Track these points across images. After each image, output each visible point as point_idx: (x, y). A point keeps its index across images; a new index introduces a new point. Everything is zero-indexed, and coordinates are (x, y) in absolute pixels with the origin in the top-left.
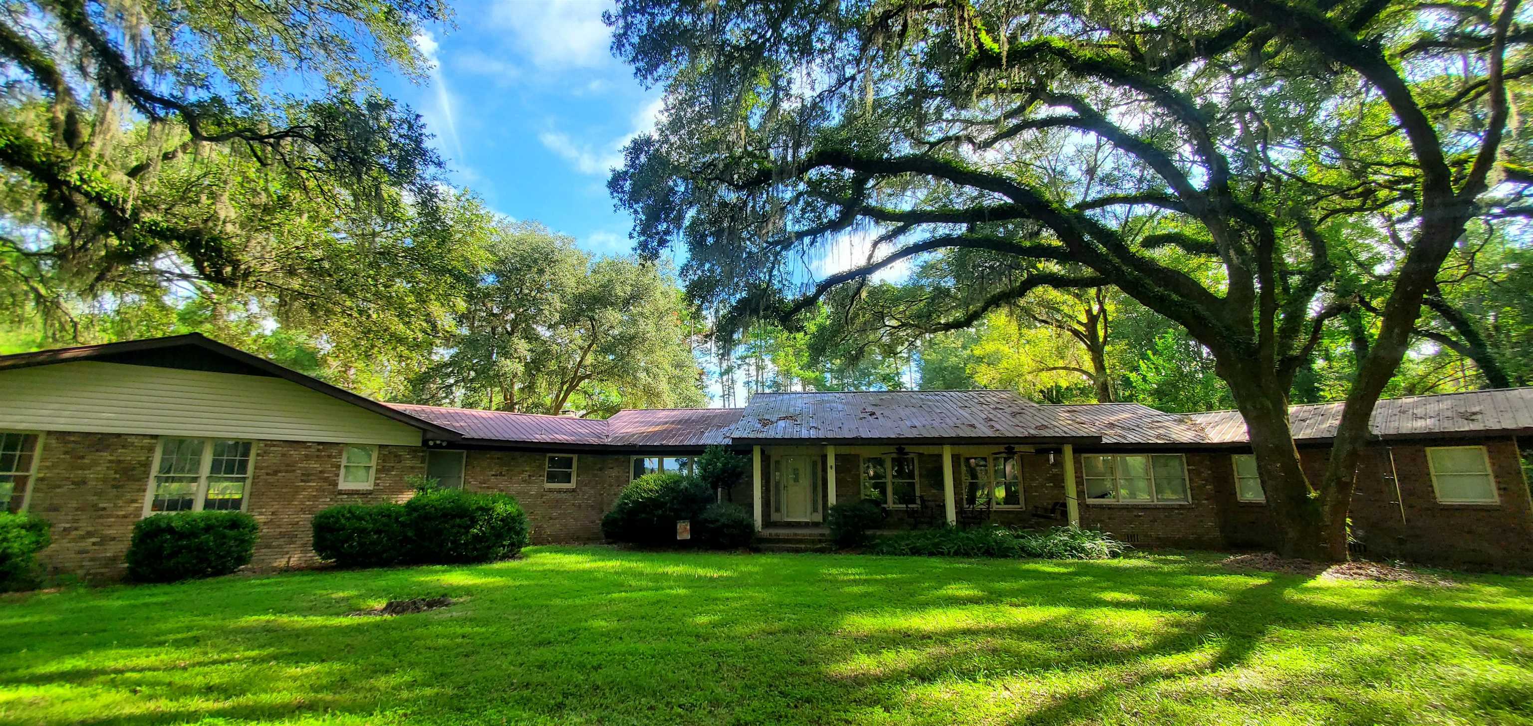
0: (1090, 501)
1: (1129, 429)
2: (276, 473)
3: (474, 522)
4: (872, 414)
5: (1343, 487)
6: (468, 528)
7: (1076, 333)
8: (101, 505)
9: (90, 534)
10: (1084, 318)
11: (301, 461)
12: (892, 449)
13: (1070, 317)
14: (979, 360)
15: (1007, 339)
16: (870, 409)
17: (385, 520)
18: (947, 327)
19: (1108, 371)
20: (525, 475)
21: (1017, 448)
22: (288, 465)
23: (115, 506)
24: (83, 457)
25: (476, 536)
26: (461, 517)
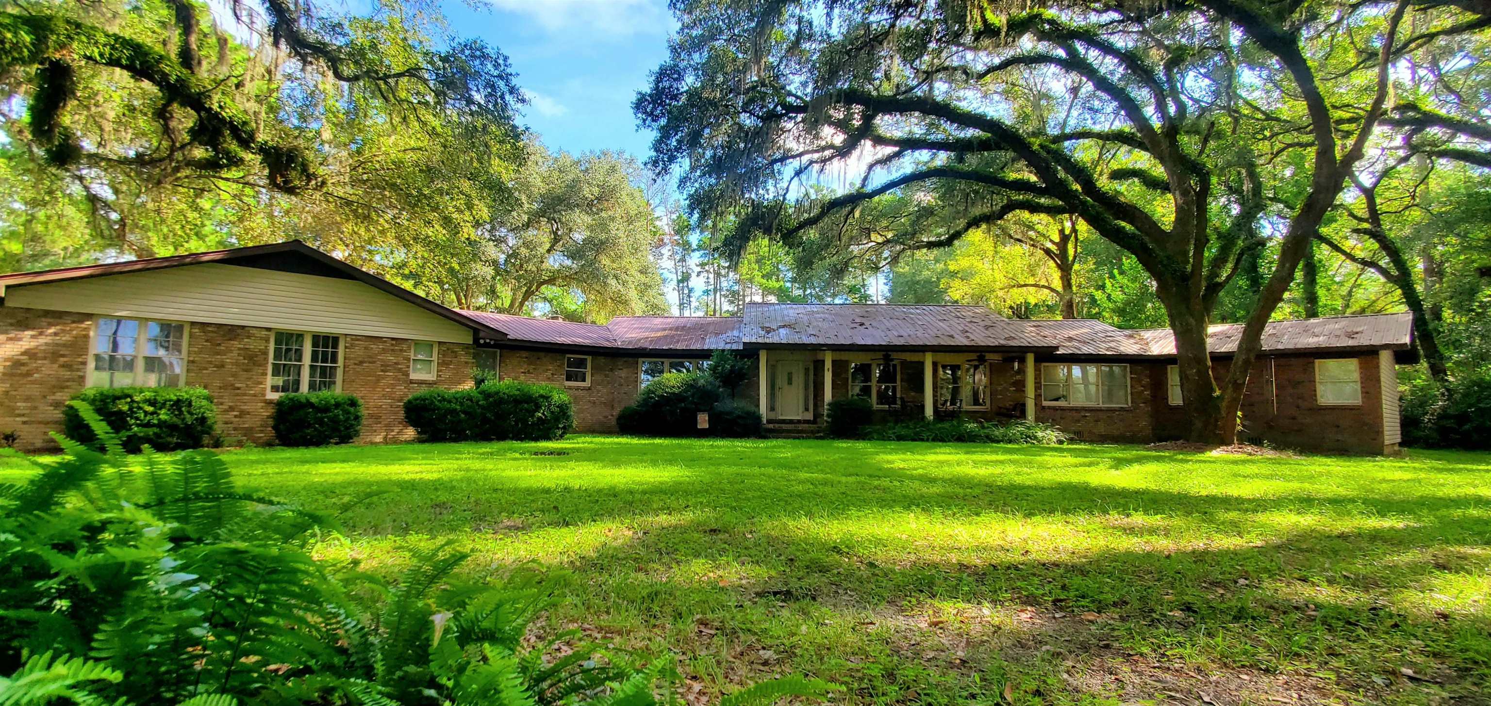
0: (1045, 403)
1: (1085, 342)
2: (361, 363)
3: (538, 407)
4: (862, 324)
5: (1237, 387)
6: (532, 413)
7: (1048, 252)
8: (237, 385)
9: (231, 409)
10: (1056, 238)
11: (380, 354)
12: (880, 355)
13: (1044, 235)
14: (953, 275)
15: (982, 256)
16: (858, 320)
17: (469, 403)
18: (930, 245)
19: (1074, 288)
20: (549, 373)
21: (990, 356)
22: (370, 357)
23: (247, 386)
24: (219, 345)
25: (540, 418)
26: (527, 403)
